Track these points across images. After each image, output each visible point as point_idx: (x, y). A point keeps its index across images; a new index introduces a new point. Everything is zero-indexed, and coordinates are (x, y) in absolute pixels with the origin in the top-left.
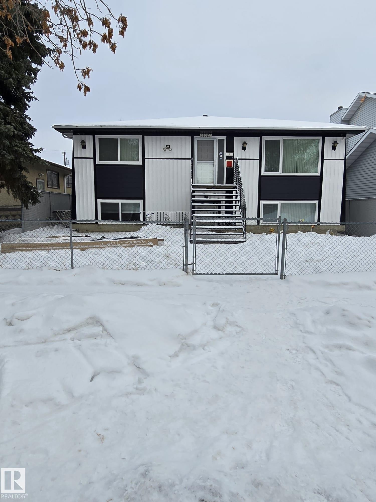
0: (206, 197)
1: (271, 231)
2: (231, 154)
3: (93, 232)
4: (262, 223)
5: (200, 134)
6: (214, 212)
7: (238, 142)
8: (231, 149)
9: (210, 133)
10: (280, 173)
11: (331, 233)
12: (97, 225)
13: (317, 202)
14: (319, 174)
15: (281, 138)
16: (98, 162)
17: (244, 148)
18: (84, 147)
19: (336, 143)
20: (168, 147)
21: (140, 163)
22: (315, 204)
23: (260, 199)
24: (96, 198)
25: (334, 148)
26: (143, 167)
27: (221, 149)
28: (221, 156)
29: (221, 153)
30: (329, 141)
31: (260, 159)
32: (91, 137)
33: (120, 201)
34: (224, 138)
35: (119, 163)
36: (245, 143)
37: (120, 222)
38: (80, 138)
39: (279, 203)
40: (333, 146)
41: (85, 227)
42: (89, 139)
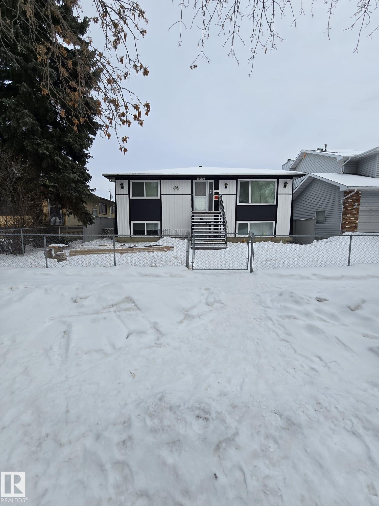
0: (201, 219)
1: (244, 241)
2: (217, 191)
3: (128, 242)
4: (238, 236)
5: (197, 178)
6: (206, 229)
7: (222, 183)
8: (217, 188)
9: (204, 178)
10: (250, 203)
11: (283, 242)
12: (131, 238)
13: (274, 222)
14: (275, 204)
15: (250, 181)
16: (132, 197)
17: (226, 187)
18: (122, 188)
19: (286, 183)
20: (176, 187)
21: (159, 197)
22: (272, 223)
23: (236, 220)
24: (131, 220)
25: (285, 186)
26: (160, 200)
27: (211, 188)
28: (211, 193)
29: (211, 191)
30: (281, 182)
31: (236, 194)
32: (127, 181)
33: (146, 222)
34: (213, 181)
35: (145, 197)
36: (226, 184)
37: (146, 236)
38: (120, 182)
39: (249, 222)
40: (284, 185)
41: (123, 239)
42: (125, 183)
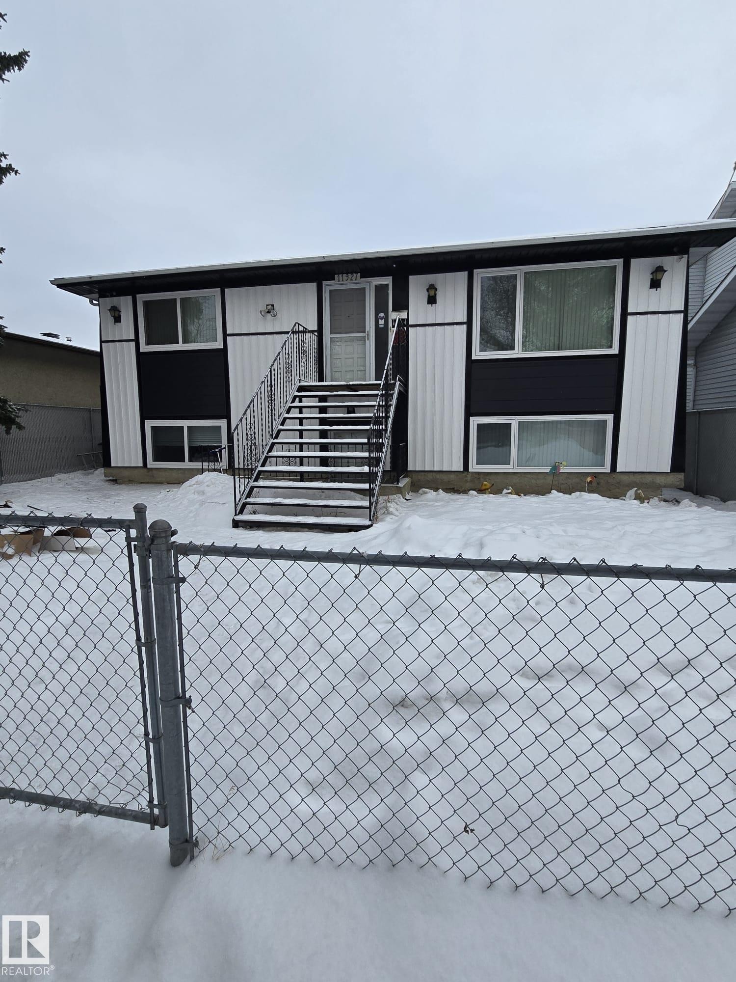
0: (351, 409)
2: (403, 315)
3: (142, 483)
4: (474, 467)
5: (336, 276)
7: (417, 286)
8: (402, 304)
9: (357, 273)
10: (518, 353)
11: (637, 497)
12: (145, 470)
13: (610, 418)
14: (615, 350)
15: (519, 271)
16: (144, 348)
17: (432, 300)
18: (117, 319)
19: (660, 270)
20: (270, 310)
21: (219, 345)
22: (605, 422)
23: (469, 412)
24: (144, 417)
25: (655, 284)
26: (224, 352)
27: (381, 307)
28: (382, 322)
29: (382, 315)
30: (641, 268)
31: (469, 323)
32: (130, 298)
33: (185, 424)
34: (388, 281)
35: (181, 346)
36: (432, 288)
37: (187, 464)
38: (109, 301)
39: (514, 421)
40: (652, 280)
41: (126, 473)
42: (125, 303)
